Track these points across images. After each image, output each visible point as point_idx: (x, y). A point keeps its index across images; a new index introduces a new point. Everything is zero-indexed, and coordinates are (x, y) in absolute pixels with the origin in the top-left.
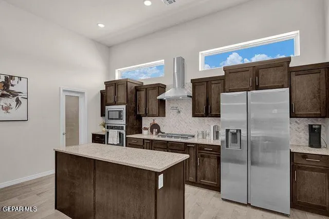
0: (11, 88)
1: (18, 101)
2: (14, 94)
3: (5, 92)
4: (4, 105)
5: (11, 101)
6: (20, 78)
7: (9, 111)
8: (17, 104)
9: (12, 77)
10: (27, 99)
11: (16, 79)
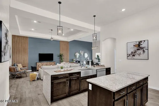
0: (141, 46)
1: (144, 51)
2: (142, 48)
3: (139, 48)
4: (138, 53)
5: (141, 51)
6: (144, 41)
7: (140, 55)
8: (143, 52)
9: (141, 42)
10: (148, 49)
11: (143, 42)
